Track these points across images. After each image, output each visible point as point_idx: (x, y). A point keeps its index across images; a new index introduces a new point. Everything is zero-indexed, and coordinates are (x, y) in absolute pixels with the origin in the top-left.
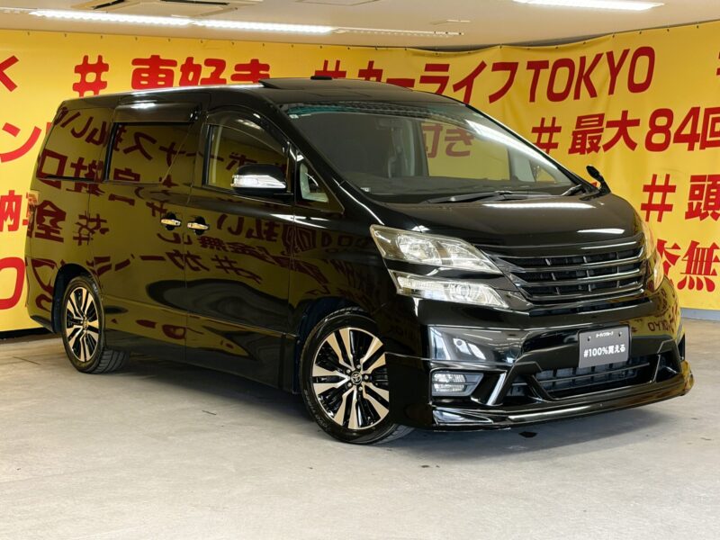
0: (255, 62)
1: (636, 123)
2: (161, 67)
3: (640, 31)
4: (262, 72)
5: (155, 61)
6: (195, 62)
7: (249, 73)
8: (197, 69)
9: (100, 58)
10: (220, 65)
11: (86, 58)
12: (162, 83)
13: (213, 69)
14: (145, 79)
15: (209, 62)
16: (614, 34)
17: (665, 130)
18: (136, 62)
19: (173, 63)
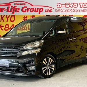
1: (3, 26)
17: (8, 27)
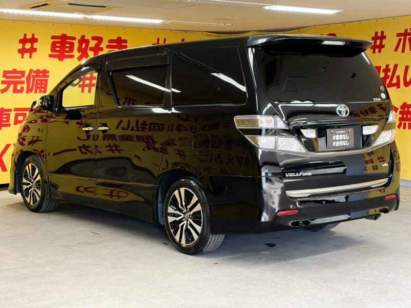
0: (119, 38)
2: (67, 41)
3: (329, 25)
4: (123, 44)
5: (64, 37)
6: (86, 38)
7: (116, 44)
8: (87, 42)
9: (33, 35)
10: (100, 40)
11: (25, 35)
12: (68, 49)
13: (96, 42)
14: (58, 47)
15: (94, 38)
16: (314, 26)
18: (53, 37)
19: (74, 38)
